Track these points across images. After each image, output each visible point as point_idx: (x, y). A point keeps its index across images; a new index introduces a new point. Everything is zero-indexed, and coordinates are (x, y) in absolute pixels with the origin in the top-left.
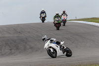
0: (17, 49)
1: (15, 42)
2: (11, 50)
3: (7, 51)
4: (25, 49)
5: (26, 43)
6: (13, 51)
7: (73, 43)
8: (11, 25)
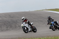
0: (11, 27)
1: (9, 23)
2: (7, 27)
3: (5, 28)
4: (16, 27)
5: (16, 23)
6: (8, 28)
7: (44, 23)
8: (7, 13)
